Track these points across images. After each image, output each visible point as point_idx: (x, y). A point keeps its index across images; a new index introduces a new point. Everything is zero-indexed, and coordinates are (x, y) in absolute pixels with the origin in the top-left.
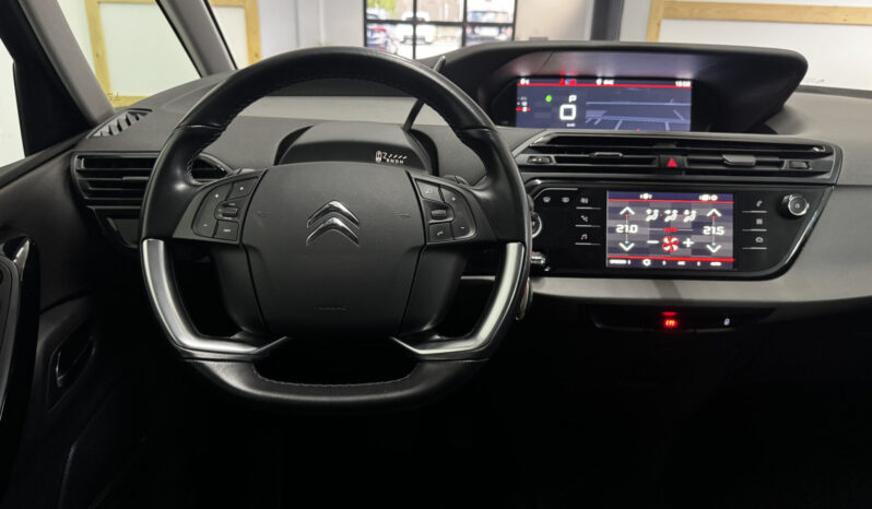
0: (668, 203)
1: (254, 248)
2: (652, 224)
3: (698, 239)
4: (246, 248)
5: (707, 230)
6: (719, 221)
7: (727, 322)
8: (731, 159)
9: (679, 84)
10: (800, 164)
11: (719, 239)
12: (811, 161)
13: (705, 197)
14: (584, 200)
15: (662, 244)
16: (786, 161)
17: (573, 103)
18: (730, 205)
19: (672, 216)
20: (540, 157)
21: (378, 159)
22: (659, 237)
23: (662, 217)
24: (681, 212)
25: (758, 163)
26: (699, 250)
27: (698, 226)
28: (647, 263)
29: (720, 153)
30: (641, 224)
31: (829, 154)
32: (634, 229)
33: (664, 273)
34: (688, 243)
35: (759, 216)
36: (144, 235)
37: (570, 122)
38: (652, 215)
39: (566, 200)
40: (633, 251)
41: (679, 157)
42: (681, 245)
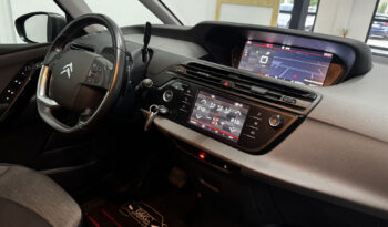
3: (227, 122)
5: (232, 120)
9: (326, 55)
19: (220, 109)
26: (226, 128)
28: (203, 126)
30: (207, 108)
32: (204, 110)
34: (222, 123)
37: (264, 65)
38: (212, 106)
42: (219, 123)
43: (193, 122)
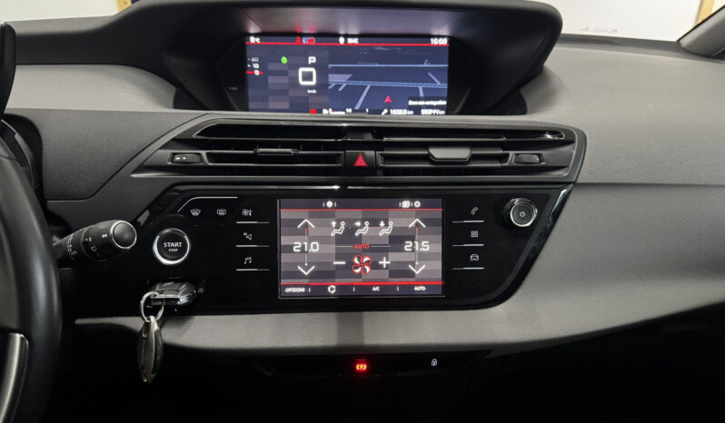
0: (358, 213)
2: (339, 239)
3: (395, 257)
5: (408, 245)
6: (424, 234)
7: (434, 363)
8: (438, 153)
10: (530, 156)
11: (423, 257)
12: (545, 153)
13: (406, 204)
14: (245, 212)
15: (351, 265)
16: (512, 153)
17: (312, 65)
18: (437, 213)
19: (364, 230)
20: (186, 155)
22: (347, 256)
23: (350, 231)
24: (374, 223)
25: (474, 158)
26: (400, 271)
27: (397, 240)
28: (332, 290)
29: (426, 145)
30: (323, 240)
31: (569, 142)
32: (315, 248)
33: (354, 303)
35: (474, 227)
37: (311, 88)
38: (336, 229)
39: (221, 212)
40: (312, 276)
41: (370, 153)
42: (375, 266)
43: (294, 290)
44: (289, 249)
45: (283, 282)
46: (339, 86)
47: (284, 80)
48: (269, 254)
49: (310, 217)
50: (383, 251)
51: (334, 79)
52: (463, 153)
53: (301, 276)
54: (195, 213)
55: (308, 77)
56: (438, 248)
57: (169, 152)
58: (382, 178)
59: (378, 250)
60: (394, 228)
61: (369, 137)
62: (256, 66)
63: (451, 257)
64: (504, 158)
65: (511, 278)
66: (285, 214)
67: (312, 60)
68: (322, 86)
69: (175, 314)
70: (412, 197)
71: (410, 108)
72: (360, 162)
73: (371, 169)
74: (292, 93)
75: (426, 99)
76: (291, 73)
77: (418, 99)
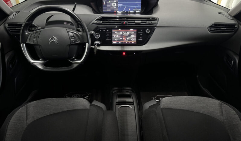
0: (124, 31)
1: (40, 45)
2: (121, 35)
4: (39, 45)
6: (134, 34)
7: (134, 53)
8: (136, 22)
10: (150, 22)
11: (133, 38)
12: (152, 22)
13: (131, 30)
14: (108, 31)
15: (123, 39)
16: (147, 22)
17: (115, 2)
18: (136, 31)
20: (99, 22)
21: (65, 24)
22: (122, 38)
23: (123, 34)
24: (126, 33)
25: (141, 22)
27: (130, 35)
29: (134, 20)
31: (156, 20)
33: (123, 45)
35: (141, 33)
36: (21, 43)
39: (104, 31)
40: (117, 40)
41: (126, 22)
44: (114, 36)
45: (113, 41)
46: (120, 6)
47: (110, 5)
48: (111, 37)
49: (117, 31)
50: (128, 37)
51: (119, 5)
52: (140, 22)
53: (116, 41)
54: (100, 31)
55: (114, 5)
56: (136, 37)
57: (96, 21)
58: (127, 25)
59: (127, 37)
60: (129, 34)
61: (126, 19)
62: (104, 3)
63: (138, 38)
64: (146, 22)
65: (146, 41)
66: (113, 31)
67: (115, 1)
68: (117, 7)
69: (98, 45)
70: (132, 29)
71: (134, 11)
72: (124, 23)
73: (126, 24)
74: (111, 8)
75: (137, 9)
76: (111, 4)
77: (135, 9)
